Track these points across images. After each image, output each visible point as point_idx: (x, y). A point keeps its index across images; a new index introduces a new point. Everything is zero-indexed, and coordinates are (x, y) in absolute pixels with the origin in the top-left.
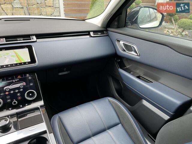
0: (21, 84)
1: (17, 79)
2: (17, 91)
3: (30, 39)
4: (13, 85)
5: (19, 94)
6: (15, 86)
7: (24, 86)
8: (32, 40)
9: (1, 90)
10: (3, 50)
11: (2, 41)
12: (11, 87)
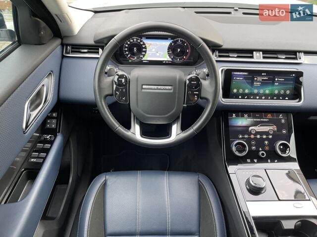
0: (271, 128)
1: (266, 119)
2: (264, 137)
3: (296, 59)
4: (260, 126)
5: (266, 142)
6: (264, 129)
7: (274, 131)
8: (299, 61)
9: (245, 130)
10: (263, 74)
11: (258, 57)
12: (258, 129)
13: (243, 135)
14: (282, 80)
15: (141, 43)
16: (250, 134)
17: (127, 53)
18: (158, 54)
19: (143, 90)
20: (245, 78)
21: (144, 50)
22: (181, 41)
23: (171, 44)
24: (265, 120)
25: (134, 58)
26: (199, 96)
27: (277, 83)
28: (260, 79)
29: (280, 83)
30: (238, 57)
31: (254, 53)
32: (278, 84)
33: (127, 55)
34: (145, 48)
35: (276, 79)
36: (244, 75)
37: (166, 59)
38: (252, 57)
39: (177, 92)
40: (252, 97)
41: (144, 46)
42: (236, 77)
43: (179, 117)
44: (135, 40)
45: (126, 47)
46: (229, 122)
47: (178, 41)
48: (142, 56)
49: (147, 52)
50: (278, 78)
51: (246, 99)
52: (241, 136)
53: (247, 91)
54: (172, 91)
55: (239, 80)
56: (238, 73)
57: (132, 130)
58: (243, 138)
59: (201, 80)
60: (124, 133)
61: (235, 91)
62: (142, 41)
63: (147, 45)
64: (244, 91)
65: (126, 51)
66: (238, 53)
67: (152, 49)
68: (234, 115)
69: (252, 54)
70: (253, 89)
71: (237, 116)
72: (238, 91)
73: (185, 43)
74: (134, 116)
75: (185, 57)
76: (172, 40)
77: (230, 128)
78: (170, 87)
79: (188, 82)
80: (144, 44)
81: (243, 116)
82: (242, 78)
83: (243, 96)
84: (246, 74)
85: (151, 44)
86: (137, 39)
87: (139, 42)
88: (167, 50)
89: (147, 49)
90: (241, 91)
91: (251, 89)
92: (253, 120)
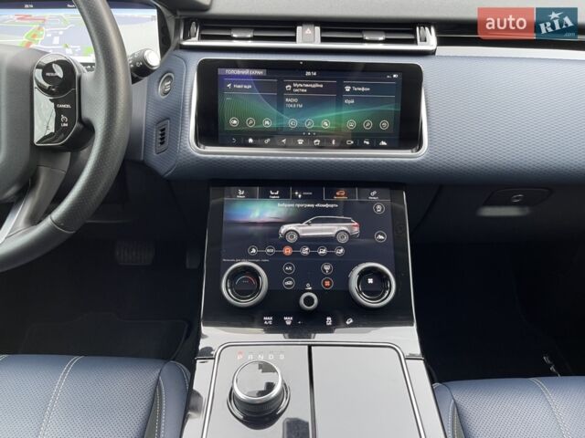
0: (343, 227)
1: (330, 203)
2: (323, 252)
3: (413, 41)
4: (313, 222)
5: (327, 268)
6: (322, 231)
7: (351, 237)
8: (420, 47)
10: (308, 74)
11: (308, 37)
12: (304, 231)
13: (261, 247)
14: (363, 89)
16: (284, 243)
18: (68, 51)
20: (259, 83)
24: (327, 206)
27: (350, 98)
28: (300, 87)
29: (361, 100)
30: (255, 38)
31: (299, 28)
32: (353, 102)
35: (348, 89)
36: (254, 77)
38: (293, 39)
40: (284, 142)
42: (233, 83)
46: (225, 211)
50: (351, 85)
51: (268, 146)
52: (254, 251)
53: (267, 123)
55: (244, 90)
56: (238, 72)
58: (258, 257)
64: (259, 121)
66: (255, 30)
67: (52, 37)
68: (241, 192)
69: (294, 31)
70: (284, 116)
71: (250, 196)
72: (242, 123)
77: (226, 230)
79: (38, 74)
81: (265, 196)
82: (250, 87)
83: (261, 137)
84: (259, 72)
90: (251, 123)
91: (279, 118)
92: (292, 205)
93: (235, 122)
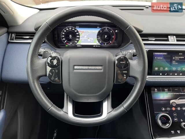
2: (184, 109)
4: (180, 99)
6: (183, 102)
9: (167, 103)
10: (180, 54)
11: (172, 40)
13: (165, 108)
15: (76, 31)
16: (171, 106)
17: (64, 39)
18: (89, 40)
19: (75, 71)
20: (165, 57)
21: (78, 36)
22: (107, 29)
23: (99, 32)
24: (183, 93)
25: (70, 43)
26: (128, 75)
28: (177, 58)
30: (156, 40)
31: (169, 37)
33: (64, 41)
34: (79, 35)
36: (163, 55)
37: (96, 44)
38: (168, 40)
39: (107, 71)
40: (171, 74)
41: (77, 34)
42: (157, 57)
43: (109, 95)
44: (70, 29)
45: (63, 35)
46: (152, 96)
47: (105, 29)
48: (76, 42)
49: (80, 38)
51: (166, 75)
52: (163, 109)
53: (166, 69)
54: (102, 71)
55: (160, 59)
56: (159, 54)
57: (64, 109)
58: (165, 111)
59: (129, 60)
60: (56, 112)
61: (156, 69)
62: (75, 30)
63: (80, 33)
64: (164, 69)
65: (63, 38)
66: (155, 37)
67: (84, 36)
68: (156, 90)
69: (168, 38)
70: (172, 67)
71: (159, 90)
72: (159, 69)
73: (111, 30)
74: (67, 96)
75: (111, 42)
76: (101, 29)
77: (154, 102)
78: (100, 67)
79: (116, 62)
80: (78, 32)
81: (164, 91)
82: (162, 58)
83: (164, 73)
84: (165, 54)
85: (83, 32)
86: (72, 28)
87: (73, 30)
88: (96, 36)
89: (81, 36)
90: (161, 69)
91: (170, 67)
92: (172, 94)
93: (157, 69)
